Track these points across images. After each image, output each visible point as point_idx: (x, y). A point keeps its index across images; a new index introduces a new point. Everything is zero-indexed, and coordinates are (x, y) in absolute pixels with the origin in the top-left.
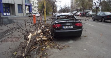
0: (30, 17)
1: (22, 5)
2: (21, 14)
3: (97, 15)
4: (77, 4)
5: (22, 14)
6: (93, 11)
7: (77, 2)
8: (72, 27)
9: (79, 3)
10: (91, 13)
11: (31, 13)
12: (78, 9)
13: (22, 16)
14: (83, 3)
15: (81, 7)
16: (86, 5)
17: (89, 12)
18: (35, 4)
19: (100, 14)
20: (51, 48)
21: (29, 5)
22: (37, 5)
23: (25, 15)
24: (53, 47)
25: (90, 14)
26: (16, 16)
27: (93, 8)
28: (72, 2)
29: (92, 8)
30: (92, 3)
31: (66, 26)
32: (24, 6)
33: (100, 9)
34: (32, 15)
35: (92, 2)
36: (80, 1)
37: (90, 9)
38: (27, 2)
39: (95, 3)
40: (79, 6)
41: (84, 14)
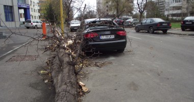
0: (28, 28)
1: (11, 7)
2: (10, 23)
3: (142, 23)
4: (107, 6)
5: (13, 23)
6: (135, 17)
7: (107, 2)
8: (113, 37)
9: (110, 3)
10: (131, 20)
11: (30, 22)
12: (110, 14)
13: (14, 26)
14: (118, 5)
15: (114, 11)
16: (122, 7)
17: (128, 19)
18: (34, 6)
19: (147, 22)
20: (87, 66)
21: (24, 7)
22: (37, 8)
23: (18, 26)
24: (89, 65)
25: (130, 22)
26: (2, 26)
27: (134, 13)
28: (98, 3)
29: (132, 13)
30: (131, 4)
31: (104, 35)
32: (16, 8)
33: (145, 14)
34: (32, 24)
35: (132, 2)
36: (113, 2)
37: (129, 14)
38: (20, 2)
39: (138, 5)
40: (111, 10)
41: (121, 22)
